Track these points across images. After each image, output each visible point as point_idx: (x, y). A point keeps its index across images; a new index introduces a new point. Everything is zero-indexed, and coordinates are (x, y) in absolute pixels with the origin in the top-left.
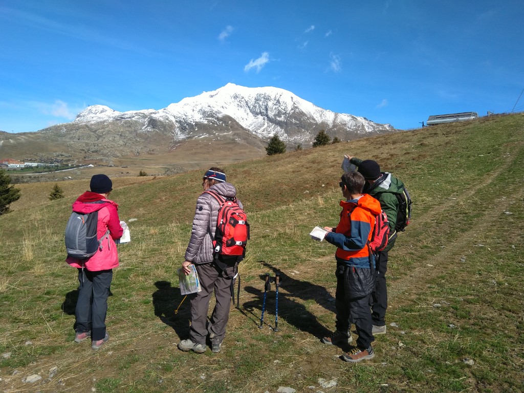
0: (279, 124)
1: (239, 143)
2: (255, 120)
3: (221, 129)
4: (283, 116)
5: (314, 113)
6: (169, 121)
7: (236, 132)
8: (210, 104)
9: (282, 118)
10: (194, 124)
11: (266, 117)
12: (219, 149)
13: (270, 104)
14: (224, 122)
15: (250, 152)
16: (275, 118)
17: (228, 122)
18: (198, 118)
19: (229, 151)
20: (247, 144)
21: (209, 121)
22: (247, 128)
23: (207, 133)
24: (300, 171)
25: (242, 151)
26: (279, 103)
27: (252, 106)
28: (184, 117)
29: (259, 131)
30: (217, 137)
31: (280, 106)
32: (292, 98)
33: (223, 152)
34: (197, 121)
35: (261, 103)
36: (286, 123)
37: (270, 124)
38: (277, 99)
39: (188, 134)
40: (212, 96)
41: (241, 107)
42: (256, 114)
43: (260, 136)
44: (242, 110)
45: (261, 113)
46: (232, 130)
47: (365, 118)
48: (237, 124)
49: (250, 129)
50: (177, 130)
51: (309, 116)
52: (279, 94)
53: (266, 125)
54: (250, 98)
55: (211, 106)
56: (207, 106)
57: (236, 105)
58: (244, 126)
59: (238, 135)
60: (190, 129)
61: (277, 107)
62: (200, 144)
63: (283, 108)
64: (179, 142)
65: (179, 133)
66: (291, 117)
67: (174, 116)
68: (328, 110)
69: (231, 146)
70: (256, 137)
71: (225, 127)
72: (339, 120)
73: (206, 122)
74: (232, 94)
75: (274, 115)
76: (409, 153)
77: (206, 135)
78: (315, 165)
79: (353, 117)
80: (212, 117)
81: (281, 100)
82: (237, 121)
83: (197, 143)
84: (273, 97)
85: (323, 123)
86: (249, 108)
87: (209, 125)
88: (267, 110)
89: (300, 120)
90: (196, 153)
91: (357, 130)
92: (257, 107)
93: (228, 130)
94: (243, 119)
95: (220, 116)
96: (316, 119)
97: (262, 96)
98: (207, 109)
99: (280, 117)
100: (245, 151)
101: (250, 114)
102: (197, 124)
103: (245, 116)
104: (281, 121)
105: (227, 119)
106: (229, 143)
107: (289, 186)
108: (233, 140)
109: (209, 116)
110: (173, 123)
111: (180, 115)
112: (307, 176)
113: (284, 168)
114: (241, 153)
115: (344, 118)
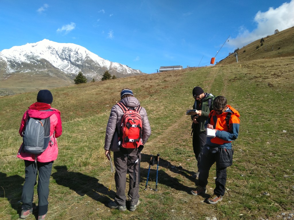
0: (78, 66)
1: (52, 76)
2: (63, 63)
3: (39, 67)
4: (80, 62)
5: (99, 61)
6: (3, 60)
7: (50, 69)
8: (31, 51)
9: (80, 63)
10: (20, 63)
11: (69, 62)
12: (38, 79)
13: (72, 54)
14: (42, 63)
15: (60, 82)
16: (75, 62)
17: (44, 63)
18: (23, 59)
19: (45, 81)
20: (57, 77)
21: (31, 62)
22: (57, 67)
23: (30, 69)
24: (101, 94)
25: (54, 81)
26: (78, 53)
27: (60, 54)
28: (14, 58)
29: (65, 70)
30: (37, 72)
31: (78, 55)
32: (86, 51)
33: (41, 82)
34: (23, 61)
35: (66, 53)
36: (82, 66)
37: (72, 65)
38: (76, 51)
39: (17, 70)
40: (33, 46)
41: (53, 54)
42: (63, 59)
43: (66, 72)
44: (54, 56)
45: (66, 59)
46: (47, 68)
47: (127, 66)
48: (51, 64)
49: (59, 68)
50: (8, 67)
51: (96, 63)
52: (78, 48)
53: (70, 66)
54: (59, 49)
55: (32, 52)
56: (29, 52)
57: (50, 53)
58: (55, 66)
59: (52, 72)
60: (18, 66)
61: (76, 56)
62: (25, 76)
63: (80, 57)
64: (10, 74)
65: (10, 69)
66: (85, 62)
67: (6, 58)
68: (107, 60)
69: (46, 78)
70: (63, 73)
71: (42, 66)
72: (113, 66)
73: (29, 62)
74: (47, 46)
75: (75, 61)
76: (159, 85)
77: (29, 71)
78: (109, 90)
79: (121, 65)
80: (34, 59)
81: (78, 52)
82: (50, 62)
83: (23, 75)
84: (74, 50)
85: (104, 67)
86: (58, 55)
87: (31, 65)
88: (70, 57)
89: (90, 65)
90: (22, 82)
91: (123, 72)
92: (64, 55)
93: (44, 68)
94: (54, 62)
95: (39, 59)
96: (100, 64)
97: (67, 48)
98: (30, 54)
99: (79, 62)
100: (56, 81)
101: (59, 59)
102: (23, 63)
103: (56, 60)
104: (79, 64)
105: (43, 61)
106: (45, 76)
107: (96, 102)
108: (48, 74)
109: (31, 58)
110: (5, 62)
111: (10, 57)
112: (106, 97)
113: (90, 92)
114: (53, 82)
115: (116, 65)
